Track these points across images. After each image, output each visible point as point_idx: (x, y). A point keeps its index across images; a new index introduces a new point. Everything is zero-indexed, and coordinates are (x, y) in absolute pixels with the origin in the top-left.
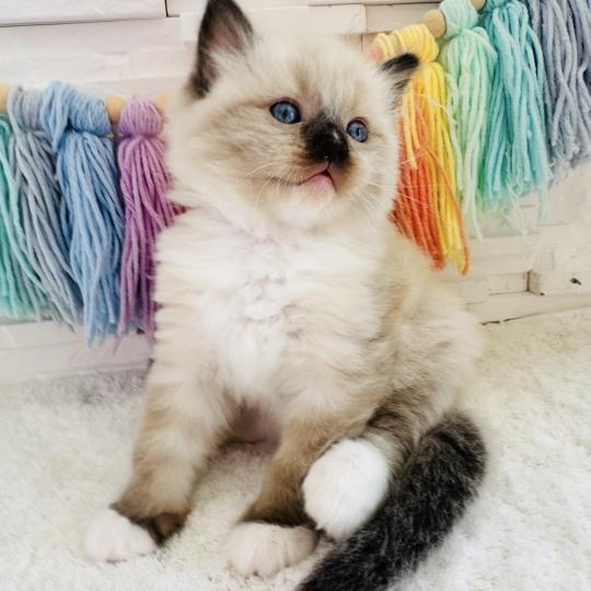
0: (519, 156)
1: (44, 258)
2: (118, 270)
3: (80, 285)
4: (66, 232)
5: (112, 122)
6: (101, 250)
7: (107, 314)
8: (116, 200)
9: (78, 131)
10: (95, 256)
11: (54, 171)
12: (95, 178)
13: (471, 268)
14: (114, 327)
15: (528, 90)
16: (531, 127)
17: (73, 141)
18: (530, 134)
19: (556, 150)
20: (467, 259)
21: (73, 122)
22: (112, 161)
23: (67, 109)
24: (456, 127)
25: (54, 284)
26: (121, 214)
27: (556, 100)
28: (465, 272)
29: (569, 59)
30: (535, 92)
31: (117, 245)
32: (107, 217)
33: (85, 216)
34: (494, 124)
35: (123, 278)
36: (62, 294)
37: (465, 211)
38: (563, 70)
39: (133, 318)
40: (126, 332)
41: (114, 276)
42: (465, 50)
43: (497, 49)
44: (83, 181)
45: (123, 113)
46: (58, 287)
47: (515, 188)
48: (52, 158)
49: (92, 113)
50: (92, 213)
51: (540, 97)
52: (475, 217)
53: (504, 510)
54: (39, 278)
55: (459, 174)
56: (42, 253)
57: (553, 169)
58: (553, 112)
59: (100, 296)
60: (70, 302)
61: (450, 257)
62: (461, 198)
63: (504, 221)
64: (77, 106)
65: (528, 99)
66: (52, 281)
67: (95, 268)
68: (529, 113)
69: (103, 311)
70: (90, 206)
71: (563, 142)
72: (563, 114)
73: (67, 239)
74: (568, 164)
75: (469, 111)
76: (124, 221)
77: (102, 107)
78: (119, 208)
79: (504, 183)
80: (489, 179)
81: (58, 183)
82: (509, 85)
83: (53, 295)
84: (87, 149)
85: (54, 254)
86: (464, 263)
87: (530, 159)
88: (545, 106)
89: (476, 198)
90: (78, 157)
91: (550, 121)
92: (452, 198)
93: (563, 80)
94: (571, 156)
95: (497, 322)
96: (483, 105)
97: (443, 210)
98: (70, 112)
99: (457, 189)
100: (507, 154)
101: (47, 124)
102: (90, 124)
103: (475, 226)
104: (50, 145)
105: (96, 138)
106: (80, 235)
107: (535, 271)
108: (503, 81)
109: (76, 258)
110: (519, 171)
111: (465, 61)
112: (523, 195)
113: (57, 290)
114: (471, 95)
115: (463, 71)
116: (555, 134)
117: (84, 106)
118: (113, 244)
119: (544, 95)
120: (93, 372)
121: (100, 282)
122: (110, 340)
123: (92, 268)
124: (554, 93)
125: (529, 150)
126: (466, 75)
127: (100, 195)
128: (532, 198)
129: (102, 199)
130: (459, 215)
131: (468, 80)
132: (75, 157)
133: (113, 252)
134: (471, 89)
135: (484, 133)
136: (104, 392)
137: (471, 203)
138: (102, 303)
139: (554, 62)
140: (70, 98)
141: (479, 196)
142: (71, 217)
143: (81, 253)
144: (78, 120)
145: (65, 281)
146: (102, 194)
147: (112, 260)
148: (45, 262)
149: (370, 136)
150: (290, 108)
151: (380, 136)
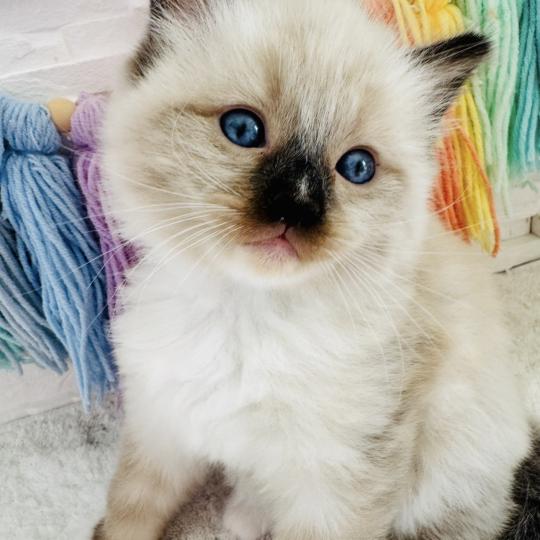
1: (11, 317)
3: (64, 343)
4: (31, 278)
5: (60, 132)
7: (103, 370)
8: (85, 233)
9: (19, 153)
10: (77, 313)
12: (57, 214)
17: (16, 170)
20: (497, 240)
21: (11, 143)
22: (71, 185)
25: (29, 340)
26: (96, 248)
32: (79, 255)
33: (53, 265)
36: (42, 348)
45: (74, 124)
46: (37, 343)
49: (35, 129)
50: (62, 260)
54: (9, 334)
56: (7, 311)
59: (91, 356)
60: (53, 354)
64: (12, 121)
66: (23, 335)
67: (79, 324)
69: (98, 369)
70: (57, 251)
76: (100, 256)
77: (45, 118)
78: (93, 243)
80: (522, 148)
81: (8, 220)
83: (29, 349)
84: (37, 176)
86: (493, 242)
90: (29, 191)
95: (504, 272)
98: (4, 132)
99: (485, 159)
102: (33, 142)
105: (46, 160)
106: (52, 289)
109: (51, 312)
113: (34, 345)
117: (21, 122)
118: (93, 286)
121: (89, 338)
123: (76, 327)
127: (65, 231)
129: (69, 236)
132: (24, 191)
133: (95, 296)
138: (94, 362)
142: (33, 260)
143: (57, 308)
144: (17, 140)
145: (44, 336)
146: (68, 229)
147: (96, 306)
148: (14, 320)
149: (379, 171)
150: (250, 121)
151: (396, 172)
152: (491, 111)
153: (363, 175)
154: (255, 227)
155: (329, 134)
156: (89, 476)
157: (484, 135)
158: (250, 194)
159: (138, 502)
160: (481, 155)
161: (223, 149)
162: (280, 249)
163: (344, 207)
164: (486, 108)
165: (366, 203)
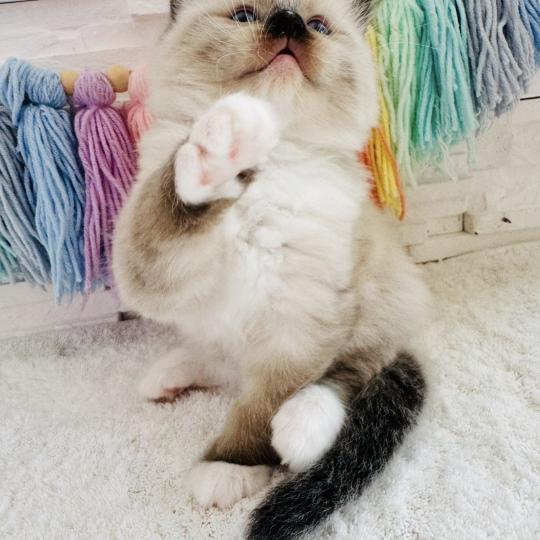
0: (447, 108)
1: (11, 225)
2: (81, 233)
3: (46, 247)
4: (30, 199)
5: (67, 94)
6: (64, 216)
7: (74, 273)
8: (75, 167)
9: (35, 104)
10: (58, 220)
11: (15, 143)
12: (54, 148)
13: (408, 214)
14: (82, 284)
15: (453, 45)
16: (457, 81)
17: (31, 113)
18: (456, 87)
19: (480, 101)
20: (403, 206)
21: (30, 97)
22: (69, 131)
23: (23, 84)
24: (389, 83)
25: (22, 249)
26: (81, 180)
27: (479, 53)
28: (401, 217)
29: (489, 14)
30: (460, 47)
31: (79, 210)
32: (68, 183)
33: (47, 185)
34: (423, 79)
35: (86, 239)
36: (31, 257)
37: (399, 161)
38: (484, 26)
39: (98, 275)
40: (93, 289)
41: (78, 239)
42: (394, 12)
43: (423, 9)
44: (42, 150)
45: (76, 86)
46: (27, 251)
47: (445, 137)
48: (13, 131)
49: (48, 87)
50: (53, 181)
51: (464, 52)
52: (409, 167)
53: (440, 433)
54: (9, 245)
55: (392, 127)
56: (10, 221)
57: (478, 118)
58: (477, 65)
59: (66, 257)
60: (39, 263)
61: (388, 204)
62: (396, 149)
63: (437, 169)
64: (33, 80)
65: (453, 54)
66: (20, 245)
67: (59, 229)
68: (454, 67)
69: (70, 271)
70: (51, 174)
71: (487, 92)
72: (486, 66)
73: (33, 206)
74: (493, 113)
75: (400, 68)
76: (84, 187)
77: (56, 81)
78: (79, 176)
79: (434, 134)
80: (420, 131)
81: (20, 153)
82: (435, 41)
83: (22, 259)
84: (45, 120)
85: (21, 221)
86: (400, 210)
87: (457, 111)
88: (469, 59)
89: (410, 148)
90: (37, 129)
91: (474, 74)
92: (387, 149)
93: (484, 35)
94: (494, 106)
95: (437, 261)
96: (412, 62)
98: (26, 87)
99: (391, 140)
100: (437, 107)
101: (6, 100)
102: (46, 96)
103: (410, 175)
104: (9, 118)
105: (53, 110)
106: (43, 202)
107: (470, 213)
108: (430, 38)
109: (41, 224)
110: (447, 121)
111: (394, 22)
112: (452, 143)
113: (25, 253)
114: (400, 52)
115: (392, 30)
116: (479, 86)
117: (39, 81)
118: (75, 208)
119: (468, 49)
120: (67, 326)
121: (65, 244)
122: (78, 298)
123: (56, 232)
124: (477, 47)
125: (456, 103)
126: (395, 34)
127: (60, 164)
128: (461, 146)
129: (63, 168)
130: (394, 165)
131: (397, 39)
132: (34, 129)
133: (75, 216)
134: (401, 46)
135: (414, 88)
136: (78, 345)
137: (404, 153)
138: (68, 264)
139: (476, 18)
140: (25, 74)
141: (412, 146)
142: (34, 185)
143: (45, 218)
144: (34, 94)
145: (33, 245)
146: (62, 162)
147: (75, 223)
148: (13, 228)
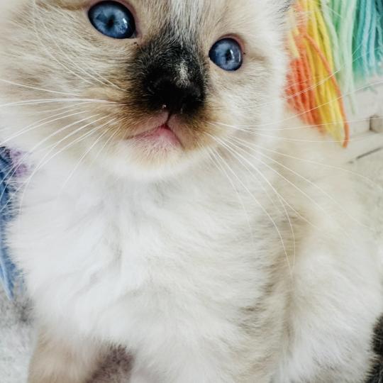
28: (345, 144)
86: (343, 135)
97: (323, 93)
149: (246, 59)
150: (119, 14)
151: (261, 59)
152: (337, 26)
153: (232, 63)
154: (136, 118)
155: (199, 21)
156: (21, 349)
157: (332, 45)
158: (128, 85)
159: (53, 374)
160: (330, 64)
161: (94, 40)
162: (164, 139)
163: (221, 93)
164: (333, 23)
165: (239, 89)
